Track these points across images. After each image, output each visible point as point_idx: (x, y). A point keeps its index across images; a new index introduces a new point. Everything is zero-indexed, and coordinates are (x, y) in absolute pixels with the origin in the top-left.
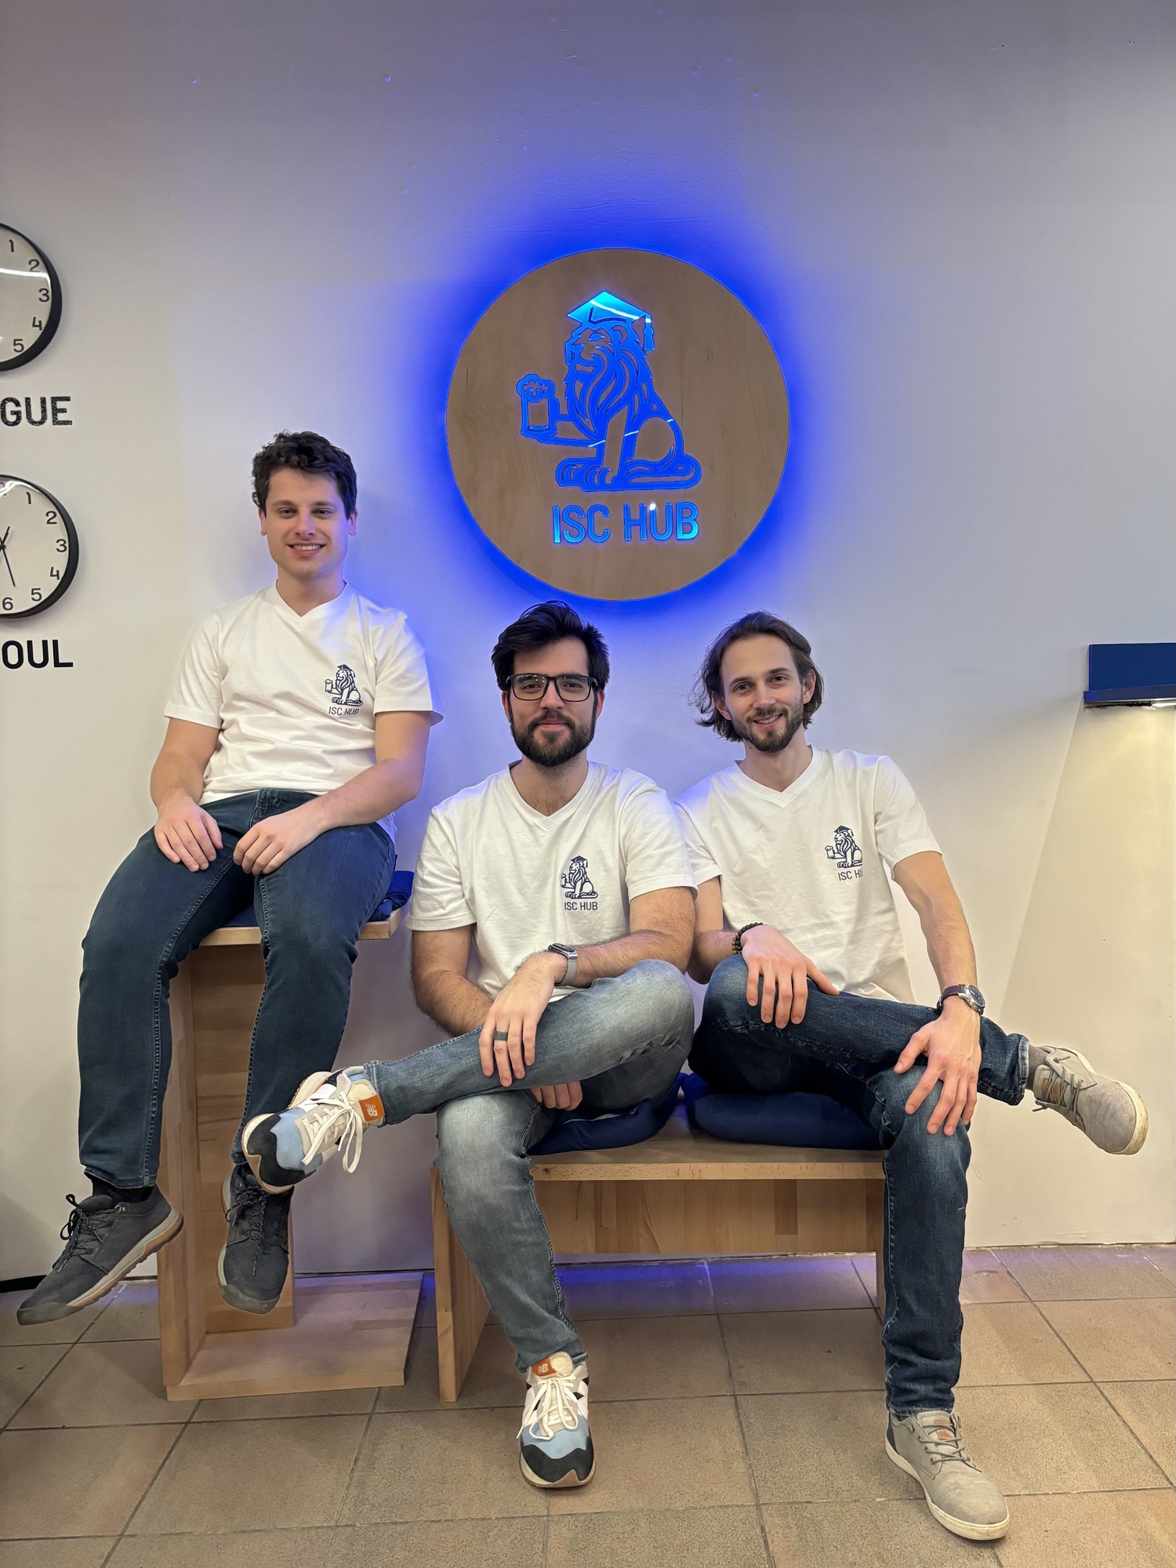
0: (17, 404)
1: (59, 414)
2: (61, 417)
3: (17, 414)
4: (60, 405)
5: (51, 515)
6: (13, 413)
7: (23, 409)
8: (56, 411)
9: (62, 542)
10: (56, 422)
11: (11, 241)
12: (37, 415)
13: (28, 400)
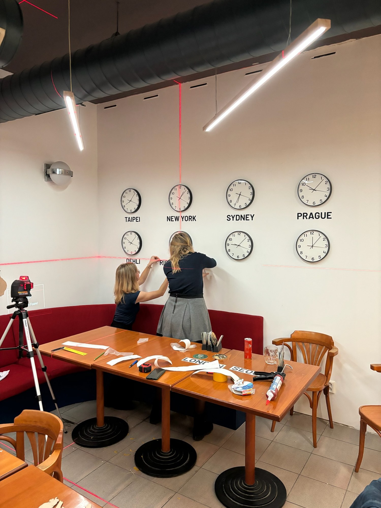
0: (319, 214)
1: (329, 216)
2: (329, 217)
3: (319, 216)
4: (329, 214)
5: (324, 239)
6: (318, 216)
7: (320, 215)
8: (328, 215)
9: (326, 245)
10: (328, 218)
11: (321, 177)
12: (323, 217)
13: (321, 213)
